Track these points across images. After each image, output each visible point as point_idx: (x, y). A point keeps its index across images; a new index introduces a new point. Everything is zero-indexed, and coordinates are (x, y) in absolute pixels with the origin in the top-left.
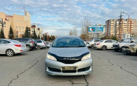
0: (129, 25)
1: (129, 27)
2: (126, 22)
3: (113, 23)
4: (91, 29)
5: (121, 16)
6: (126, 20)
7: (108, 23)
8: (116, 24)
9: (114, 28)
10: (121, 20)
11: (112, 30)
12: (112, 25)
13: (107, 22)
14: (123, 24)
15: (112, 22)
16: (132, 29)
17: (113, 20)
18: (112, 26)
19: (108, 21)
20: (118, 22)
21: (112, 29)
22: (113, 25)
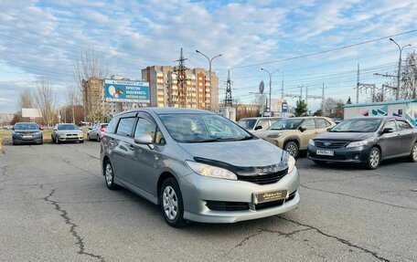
0: (201, 84)
1: (201, 90)
2: (194, 77)
3: (162, 78)
4: (112, 90)
5: (182, 60)
6: (194, 71)
7: (149, 75)
8: (170, 80)
9: (166, 91)
10: (182, 70)
11: (160, 96)
12: (159, 81)
13: (146, 72)
14: (189, 83)
15: (158, 75)
16: (208, 95)
17: (162, 69)
18: (160, 84)
19: (148, 68)
20: (174, 76)
21: (161, 93)
22: (162, 81)
